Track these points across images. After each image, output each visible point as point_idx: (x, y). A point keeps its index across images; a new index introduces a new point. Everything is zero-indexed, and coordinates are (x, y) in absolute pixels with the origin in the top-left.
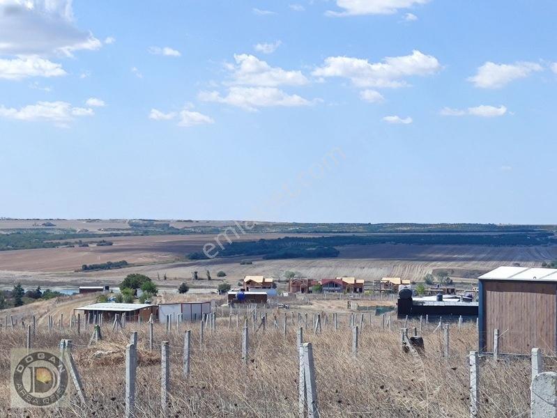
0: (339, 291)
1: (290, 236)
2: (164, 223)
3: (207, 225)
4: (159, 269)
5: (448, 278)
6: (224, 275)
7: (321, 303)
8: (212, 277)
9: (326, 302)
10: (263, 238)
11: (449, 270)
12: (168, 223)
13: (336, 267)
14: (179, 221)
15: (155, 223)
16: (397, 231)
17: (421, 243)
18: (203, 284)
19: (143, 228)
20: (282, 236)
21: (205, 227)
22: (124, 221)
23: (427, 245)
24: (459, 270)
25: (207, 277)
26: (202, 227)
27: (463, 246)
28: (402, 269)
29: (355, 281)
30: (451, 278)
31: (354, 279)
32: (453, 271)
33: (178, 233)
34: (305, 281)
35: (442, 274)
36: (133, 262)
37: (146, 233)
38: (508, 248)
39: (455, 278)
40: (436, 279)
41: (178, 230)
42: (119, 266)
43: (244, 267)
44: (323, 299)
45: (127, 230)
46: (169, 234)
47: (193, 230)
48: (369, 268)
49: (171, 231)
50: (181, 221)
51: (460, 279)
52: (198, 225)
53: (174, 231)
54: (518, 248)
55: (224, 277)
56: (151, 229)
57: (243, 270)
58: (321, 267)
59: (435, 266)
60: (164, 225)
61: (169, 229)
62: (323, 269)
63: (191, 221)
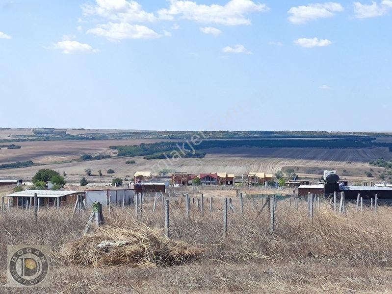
0: (214, 184)
1: (165, 141)
2: (61, 131)
3: (97, 132)
4: (59, 168)
5: (295, 174)
6: (113, 172)
7: (210, 193)
8: (103, 174)
9: (212, 191)
10: (143, 143)
11: (295, 167)
12: (64, 131)
13: (204, 165)
14: (73, 129)
15: (55, 131)
16: (250, 137)
17: (271, 146)
18: (96, 180)
19: (45, 135)
20: (159, 141)
21: (95, 134)
22: (30, 129)
23: (275, 148)
24: (303, 167)
25: (98, 174)
26: (93, 134)
27: (305, 148)
28: (257, 167)
29: (227, 175)
30: (297, 174)
31: (225, 174)
32: (298, 168)
33: (74, 139)
34: (185, 176)
35: (290, 170)
36: (37, 162)
37: (47, 139)
38: (341, 150)
39: (300, 174)
40: (285, 175)
41: (74, 136)
42: (26, 165)
43: (129, 165)
44: (210, 190)
45: (31, 136)
46: (67, 139)
47: (85, 136)
48: (231, 166)
49: (67, 137)
50: (75, 130)
51: (303, 174)
52: (89, 132)
53: (71, 137)
54: (348, 150)
55: (113, 174)
56: (51, 136)
57: (128, 168)
58: (191, 165)
59: (284, 164)
60: (62, 132)
61: (66, 135)
62: (194, 167)
63: (83, 129)
